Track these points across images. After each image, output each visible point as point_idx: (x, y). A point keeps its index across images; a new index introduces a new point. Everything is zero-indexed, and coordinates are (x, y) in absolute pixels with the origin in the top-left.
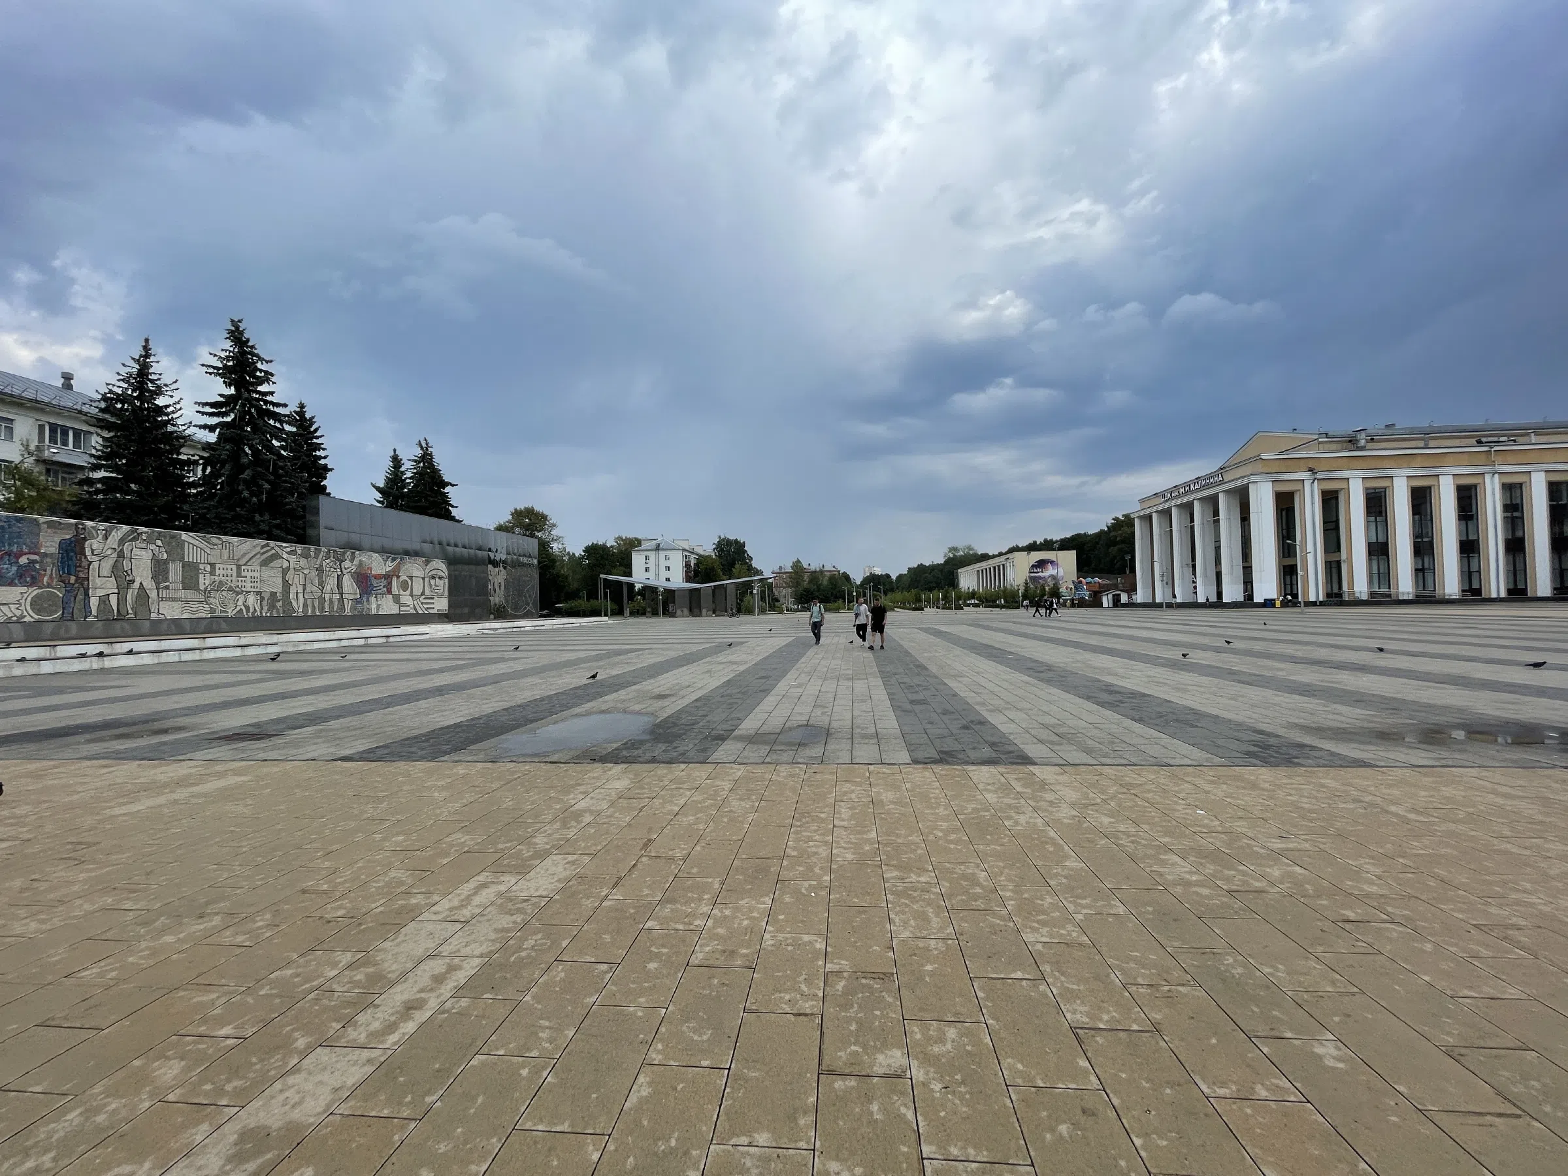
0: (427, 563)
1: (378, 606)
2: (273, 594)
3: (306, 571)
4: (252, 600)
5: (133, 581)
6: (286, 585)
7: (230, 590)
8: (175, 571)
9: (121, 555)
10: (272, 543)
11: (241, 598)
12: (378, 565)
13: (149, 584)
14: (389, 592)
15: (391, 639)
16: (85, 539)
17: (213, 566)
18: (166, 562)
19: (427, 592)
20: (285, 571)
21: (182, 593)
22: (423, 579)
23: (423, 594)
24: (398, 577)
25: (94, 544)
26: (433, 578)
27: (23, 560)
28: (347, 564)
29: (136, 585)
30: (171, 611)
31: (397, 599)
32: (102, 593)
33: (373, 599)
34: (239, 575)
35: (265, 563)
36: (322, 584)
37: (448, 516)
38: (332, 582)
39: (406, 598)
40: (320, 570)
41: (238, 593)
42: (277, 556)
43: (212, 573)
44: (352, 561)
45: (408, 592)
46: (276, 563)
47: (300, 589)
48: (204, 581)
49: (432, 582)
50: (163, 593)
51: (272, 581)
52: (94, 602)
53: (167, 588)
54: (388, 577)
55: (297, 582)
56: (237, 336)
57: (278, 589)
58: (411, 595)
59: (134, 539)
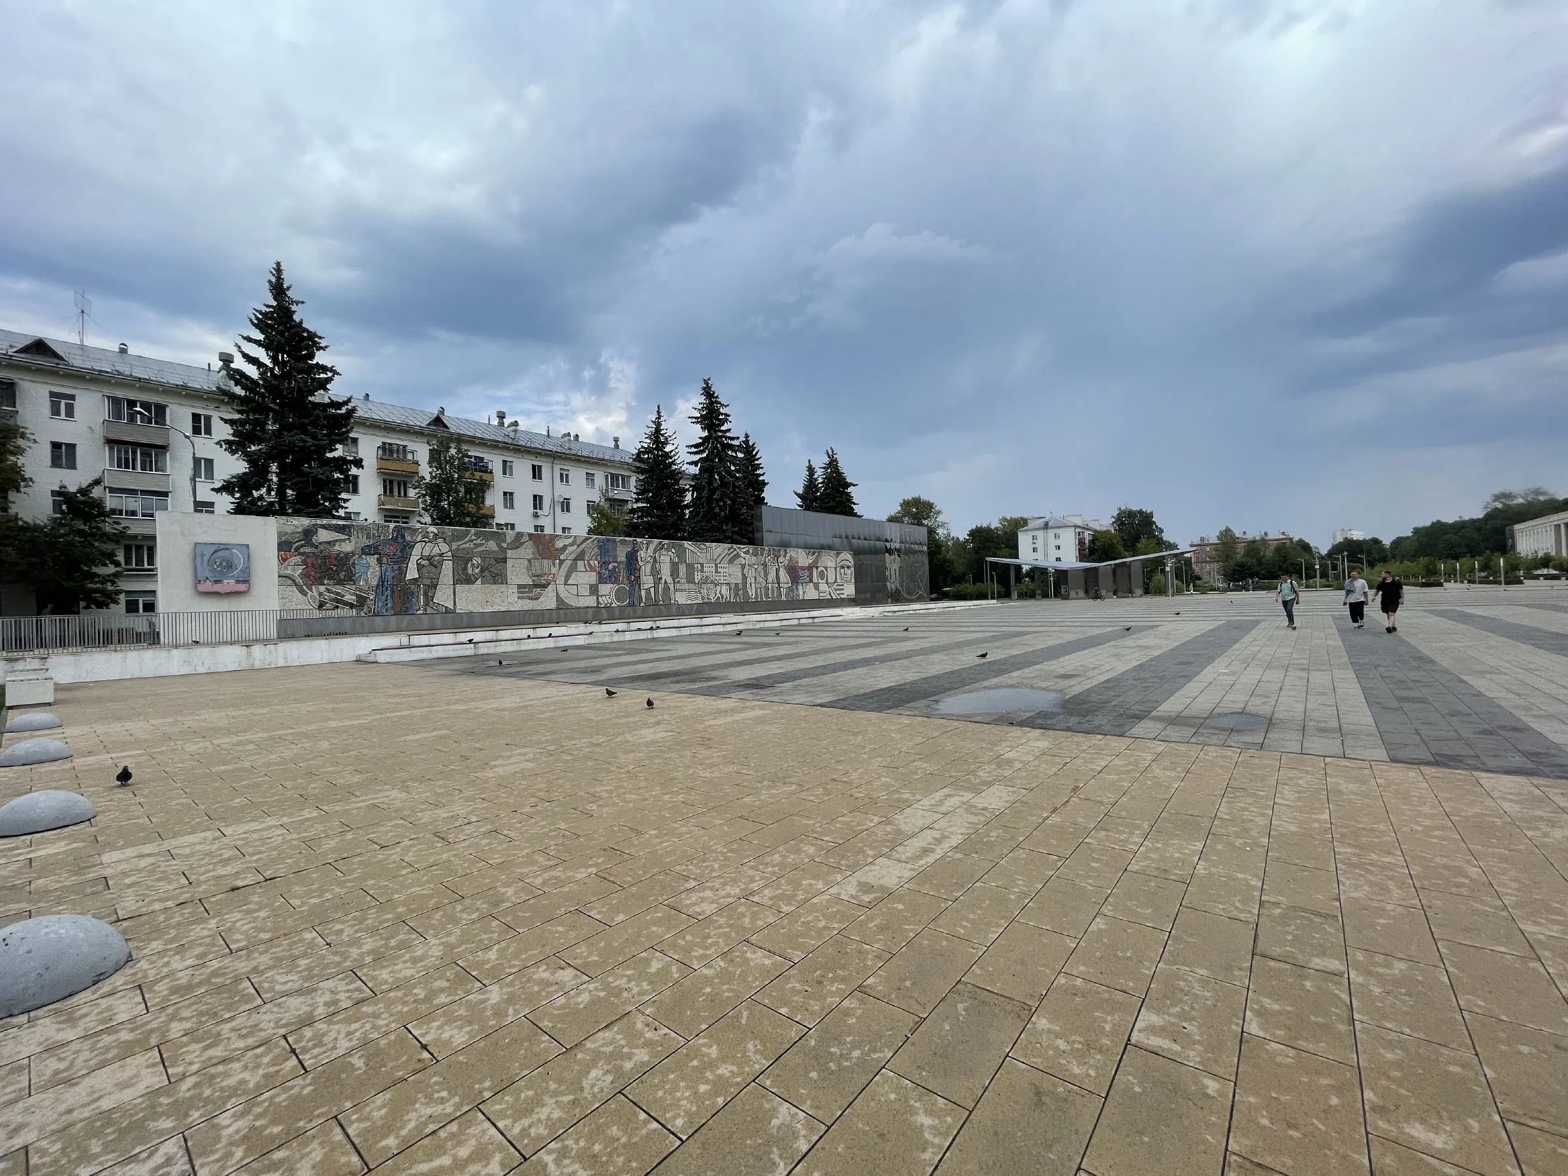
0: (838, 554)
1: (804, 592)
2: (737, 585)
3: (756, 567)
4: (724, 590)
5: (661, 578)
6: (744, 577)
7: (712, 582)
8: (682, 569)
9: (655, 561)
10: (735, 546)
11: (718, 588)
12: (803, 559)
13: (669, 580)
14: (811, 581)
15: (816, 620)
16: (637, 551)
17: (702, 565)
18: (677, 564)
19: (839, 580)
20: (743, 566)
21: (686, 586)
22: (836, 569)
23: (835, 582)
24: (817, 568)
25: (641, 554)
26: (843, 567)
27: (610, 567)
28: (781, 559)
29: (663, 581)
30: (681, 598)
31: (817, 587)
32: (646, 586)
33: (800, 587)
34: (717, 572)
35: (731, 561)
36: (766, 574)
37: (850, 512)
38: (772, 576)
39: (823, 587)
40: (765, 565)
41: (716, 585)
42: (737, 556)
43: (702, 571)
44: (785, 556)
45: (824, 581)
46: (737, 561)
47: (753, 579)
48: (698, 577)
49: (842, 571)
50: (678, 586)
51: (732, 574)
52: (643, 593)
53: (678, 582)
54: (810, 568)
55: (750, 574)
56: (708, 392)
57: (740, 581)
58: (827, 583)
59: (661, 549)
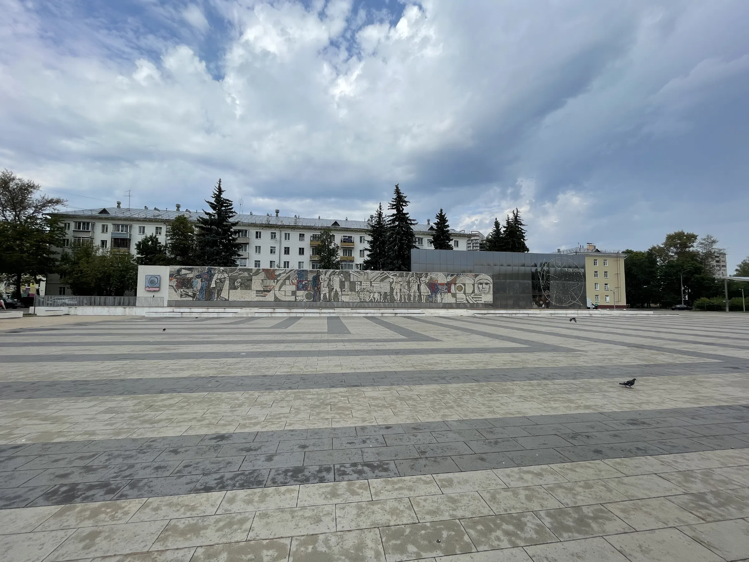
0: (476, 276)
1: (442, 299)
2: (386, 293)
3: (401, 283)
4: (376, 296)
5: (333, 289)
6: (392, 289)
7: (368, 291)
8: (347, 284)
9: (330, 280)
10: (385, 272)
11: (372, 294)
12: (441, 278)
13: (339, 290)
14: (449, 291)
16: (320, 275)
17: (361, 282)
18: (344, 282)
19: (476, 291)
20: (391, 283)
21: (350, 293)
22: (474, 285)
23: (473, 292)
24: (455, 284)
25: (322, 276)
26: (481, 284)
27: (304, 283)
28: (423, 279)
29: (334, 290)
30: (345, 299)
31: (454, 295)
32: (324, 293)
33: (439, 296)
34: (371, 286)
35: (382, 280)
36: (409, 288)
38: (415, 288)
39: (460, 295)
40: (409, 282)
41: (370, 293)
42: (387, 277)
43: (361, 285)
44: (426, 277)
45: (462, 292)
46: (387, 280)
47: (399, 291)
48: (358, 288)
49: (480, 286)
50: (344, 293)
51: (385, 287)
52: (322, 295)
53: (344, 291)
54: (449, 285)
55: (397, 287)
57: (388, 291)
58: (465, 293)
59: (334, 274)
